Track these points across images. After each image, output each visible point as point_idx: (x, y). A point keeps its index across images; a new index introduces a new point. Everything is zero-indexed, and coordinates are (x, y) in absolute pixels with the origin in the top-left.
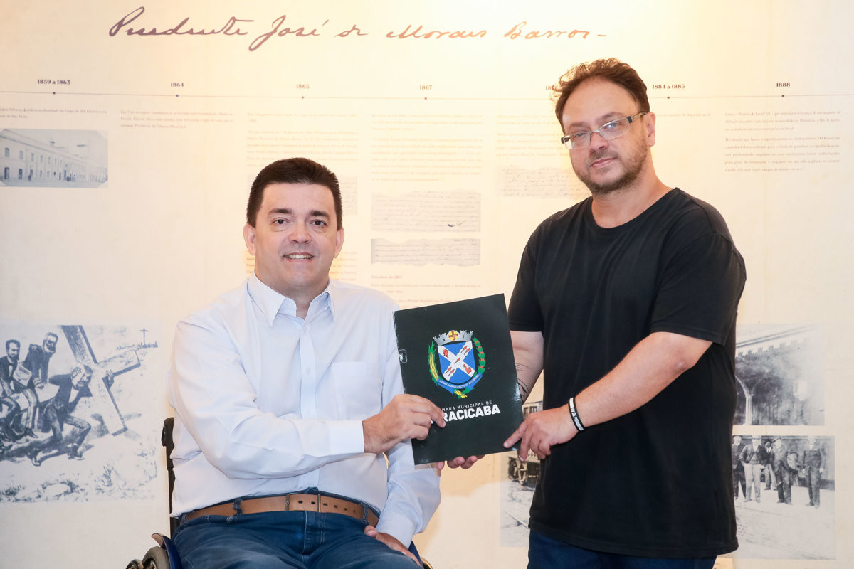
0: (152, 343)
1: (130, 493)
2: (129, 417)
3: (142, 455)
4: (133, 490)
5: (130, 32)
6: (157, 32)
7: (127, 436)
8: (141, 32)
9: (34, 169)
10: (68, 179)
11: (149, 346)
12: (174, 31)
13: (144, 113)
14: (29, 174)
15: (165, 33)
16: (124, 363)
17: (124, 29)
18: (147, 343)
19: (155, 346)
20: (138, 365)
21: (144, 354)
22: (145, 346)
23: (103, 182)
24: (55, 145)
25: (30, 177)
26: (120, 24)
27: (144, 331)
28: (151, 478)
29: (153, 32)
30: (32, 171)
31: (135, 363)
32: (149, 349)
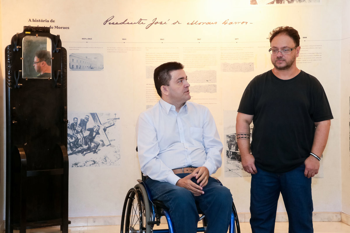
0: (118, 118)
1: (112, 164)
2: (111, 141)
3: (116, 152)
4: (113, 163)
5: (110, 24)
6: (118, 23)
7: (111, 146)
8: (113, 24)
9: (81, 65)
10: (92, 68)
11: (117, 119)
12: (123, 23)
13: (114, 48)
14: (80, 67)
15: (120, 24)
16: (109, 124)
17: (108, 23)
18: (116, 118)
19: (119, 119)
20: (114, 125)
21: (115, 121)
22: (116, 119)
23: (102, 69)
24: (88, 58)
25: (80, 68)
26: (107, 21)
27: (115, 114)
28: (118, 159)
29: (117, 23)
30: (80, 66)
31: (113, 124)
32: (117, 120)
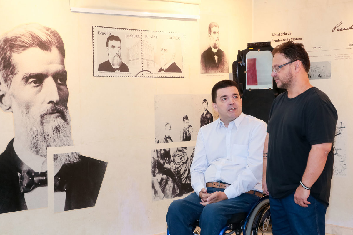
0: (344, 127)
1: (338, 173)
2: (338, 150)
3: (342, 162)
4: (340, 172)
5: (338, 30)
6: (345, 29)
7: (337, 155)
8: (341, 30)
9: (311, 74)
10: (320, 77)
11: (343, 128)
12: (350, 28)
13: (341, 55)
14: (310, 76)
15: (348, 29)
17: (336, 29)
18: (342, 127)
19: (345, 128)
20: (340, 134)
21: (342, 130)
22: (342, 128)
23: (330, 77)
24: (317, 67)
25: (310, 77)
26: (335, 28)
27: (341, 123)
28: (345, 169)
29: (344, 29)
30: (311, 75)
32: (343, 129)
